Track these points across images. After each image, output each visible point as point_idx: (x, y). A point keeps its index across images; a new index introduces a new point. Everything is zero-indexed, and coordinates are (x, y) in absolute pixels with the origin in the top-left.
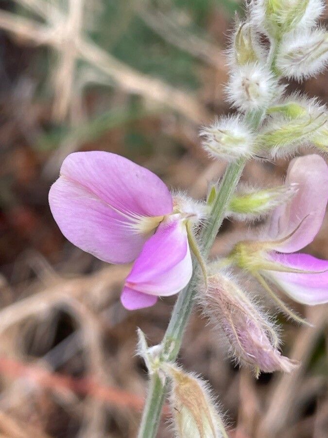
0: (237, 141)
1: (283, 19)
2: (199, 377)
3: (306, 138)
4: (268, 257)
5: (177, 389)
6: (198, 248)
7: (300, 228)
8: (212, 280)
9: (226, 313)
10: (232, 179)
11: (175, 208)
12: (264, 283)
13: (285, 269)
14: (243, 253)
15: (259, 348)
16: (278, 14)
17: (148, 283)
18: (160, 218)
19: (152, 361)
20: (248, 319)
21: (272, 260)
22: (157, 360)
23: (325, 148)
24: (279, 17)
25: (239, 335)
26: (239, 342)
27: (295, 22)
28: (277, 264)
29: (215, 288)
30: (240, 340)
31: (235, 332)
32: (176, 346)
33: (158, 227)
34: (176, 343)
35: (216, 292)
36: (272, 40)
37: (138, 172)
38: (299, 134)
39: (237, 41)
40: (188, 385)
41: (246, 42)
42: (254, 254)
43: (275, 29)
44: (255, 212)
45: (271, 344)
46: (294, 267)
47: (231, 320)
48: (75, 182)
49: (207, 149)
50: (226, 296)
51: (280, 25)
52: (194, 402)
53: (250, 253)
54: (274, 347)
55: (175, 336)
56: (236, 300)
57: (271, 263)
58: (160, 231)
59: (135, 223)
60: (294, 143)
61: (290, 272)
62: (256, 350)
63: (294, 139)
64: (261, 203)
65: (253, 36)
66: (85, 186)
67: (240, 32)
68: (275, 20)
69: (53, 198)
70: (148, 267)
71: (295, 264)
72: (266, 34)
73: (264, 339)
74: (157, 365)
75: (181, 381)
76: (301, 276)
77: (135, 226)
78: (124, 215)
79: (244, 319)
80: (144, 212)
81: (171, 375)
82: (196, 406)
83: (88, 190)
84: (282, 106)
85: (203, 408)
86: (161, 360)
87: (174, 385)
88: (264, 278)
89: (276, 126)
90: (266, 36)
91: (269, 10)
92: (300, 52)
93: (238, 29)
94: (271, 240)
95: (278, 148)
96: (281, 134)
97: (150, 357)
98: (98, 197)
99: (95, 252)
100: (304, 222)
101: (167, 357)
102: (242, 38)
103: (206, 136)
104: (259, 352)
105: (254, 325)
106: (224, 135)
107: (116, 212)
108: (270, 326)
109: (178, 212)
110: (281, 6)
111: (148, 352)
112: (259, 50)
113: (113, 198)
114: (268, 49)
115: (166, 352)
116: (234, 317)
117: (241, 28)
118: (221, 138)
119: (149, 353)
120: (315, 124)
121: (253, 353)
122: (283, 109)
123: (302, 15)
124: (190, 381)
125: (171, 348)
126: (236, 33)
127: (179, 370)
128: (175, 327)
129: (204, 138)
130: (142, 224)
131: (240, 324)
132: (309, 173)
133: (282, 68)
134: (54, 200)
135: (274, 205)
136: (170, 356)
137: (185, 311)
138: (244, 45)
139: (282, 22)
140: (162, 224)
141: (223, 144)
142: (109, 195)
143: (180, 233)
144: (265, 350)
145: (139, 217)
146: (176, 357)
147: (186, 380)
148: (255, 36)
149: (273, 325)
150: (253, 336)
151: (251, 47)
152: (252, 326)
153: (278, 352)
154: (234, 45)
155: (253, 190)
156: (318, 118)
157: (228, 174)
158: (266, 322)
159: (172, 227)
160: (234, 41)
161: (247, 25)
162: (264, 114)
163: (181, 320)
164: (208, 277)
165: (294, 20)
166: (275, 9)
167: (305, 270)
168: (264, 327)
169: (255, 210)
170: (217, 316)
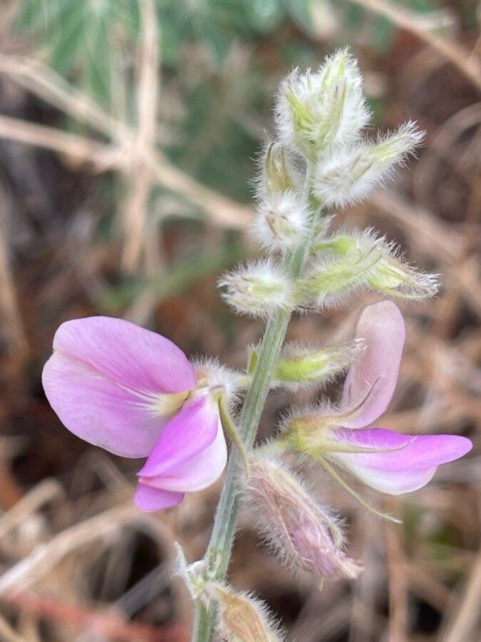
0: (269, 290)
1: (315, 135)
2: (252, 598)
3: (358, 279)
4: (332, 435)
5: (225, 614)
6: (235, 430)
7: (370, 396)
8: (254, 469)
9: (274, 508)
10: (274, 338)
11: (201, 381)
12: (331, 470)
13: (351, 449)
14: (301, 432)
15: (316, 549)
16: (309, 130)
17: (168, 476)
18: (185, 394)
19: (193, 581)
20: (302, 515)
21: (337, 439)
22: (200, 580)
23: (387, 290)
24: (310, 133)
25: (292, 535)
26: (292, 544)
27: (330, 136)
28: (344, 443)
29: (260, 478)
30: (294, 542)
31: (287, 532)
32: (223, 561)
33: (181, 407)
34: (223, 555)
35: (262, 483)
36: (308, 161)
37: (148, 338)
38: (348, 275)
39: (268, 167)
40: (238, 608)
41: (278, 165)
42: (314, 432)
43: (308, 147)
44: (310, 380)
45: (334, 544)
46: (364, 446)
47: (280, 518)
48: (72, 357)
49: (230, 302)
50: (272, 488)
51: (312, 142)
52: (247, 629)
53: (308, 432)
54: (336, 547)
55: (221, 547)
56: (286, 491)
57: (336, 444)
58: (186, 410)
59: (151, 403)
60: (344, 287)
61: (359, 452)
62: (312, 553)
63: (344, 282)
64: (318, 367)
65: (287, 158)
66: (85, 362)
67: (269, 154)
68: (306, 137)
69: (48, 381)
70: (166, 457)
71: (366, 441)
72: (301, 154)
73: (323, 537)
74: (200, 586)
75: (229, 604)
76: (373, 456)
77: (153, 408)
78: (136, 394)
79: (298, 516)
80: (161, 389)
81: (217, 597)
82: (250, 634)
83: (91, 367)
84: (328, 242)
85: (259, 636)
86: (206, 578)
87: (222, 609)
88: (329, 462)
89: (322, 269)
90: (301, 157)
91: (298, 125)
92: (337, 175)
93: (267, 151)
94: (336, 414)
95: (325, 294)
96: (327, 277)
97: (191, 577)
98: (102, 374)
99: (106, 444)
100: (376, 388)
101: (212, 575)
102: (273, 162)
103: (226, 286)
104: (316, 555)
105: (310, 521)
106: (250, 283)
107: (128, 392)
108: (331, 521)
109: (206, 385)
110: (310, 119)
111: (188, 570)
112: (294, 174)
113: (120, 374)
114: (305, 173)
115: (211, 569)
116: (284, 513)
117: (270, 150)
118: (247, 288)
119: (189, 572)
120: (368, 262)
121: (310, 557)
122: (330, 246)
123: (336, 128)
124: (241, 603)
125: (217, 563)
126: (265, 157)
127: (227, 590)
128: (220, 535)
129: (225, 289)
130: (161, 405)
131: (293, 522)
132: (379, 324)
133: (320, 194)
134: (50, 384)
135: (334, 368)
136: (217, 574)
137: (230, 512)
138: (276, 171)
139: (314, 138)
140: (187, 402)
141: (250, 295)
142: (114, 371)
143: (210, 412)
144: (322, 551)
145: (156, 396)
146: (225, 575)
147: (235, 601)
148: (289, 158)
149: (335, 519)
150: (309, 535)
151: (285, 171)
152: (307, 522)
153: (342, 553)
154: (264, 171)
155: (306, 351)
156: (371, 254)
157: (269, 332)
158: (327, 517)
159: (199, 404)
160: (264, 165)
161: (277, 145)
162: (307, 254)
163: (227, 525)
164: (249, 465)
165: (328, 135)
166: (304, 123)
167: (377, 448)
168: (324, 523)
169: (310, 376)
170: (264, 513)
